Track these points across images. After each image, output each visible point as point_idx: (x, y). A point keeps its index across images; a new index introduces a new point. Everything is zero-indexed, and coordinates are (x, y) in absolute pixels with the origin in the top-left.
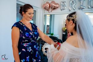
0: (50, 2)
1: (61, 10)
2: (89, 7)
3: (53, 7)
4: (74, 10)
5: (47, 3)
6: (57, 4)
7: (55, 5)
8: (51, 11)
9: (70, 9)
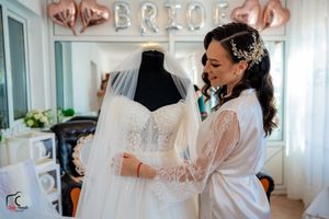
1: (117, 29)
3: (91, 18)
4: (155, 31)
9: (143, 27)
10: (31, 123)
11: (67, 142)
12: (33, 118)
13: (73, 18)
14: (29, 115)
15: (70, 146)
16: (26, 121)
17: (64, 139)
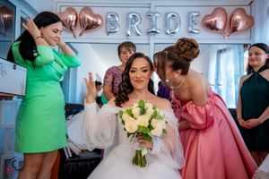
0: (78, 10)
1: (109, 33)
2: (168, 32)
3: (87, 24)
4: (138, 35)
5: (71, 10)
6: (97, 16)
7: (91, 19)
8: (81, 35)
9: (129, 33)
13: (74, 23)
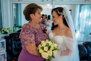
10: (3, 32)
11: (14, 40)
12: (4, 31)
14: (2, 29)
15: (15, 42)
16: (1, 31)
17: (13, 39)
